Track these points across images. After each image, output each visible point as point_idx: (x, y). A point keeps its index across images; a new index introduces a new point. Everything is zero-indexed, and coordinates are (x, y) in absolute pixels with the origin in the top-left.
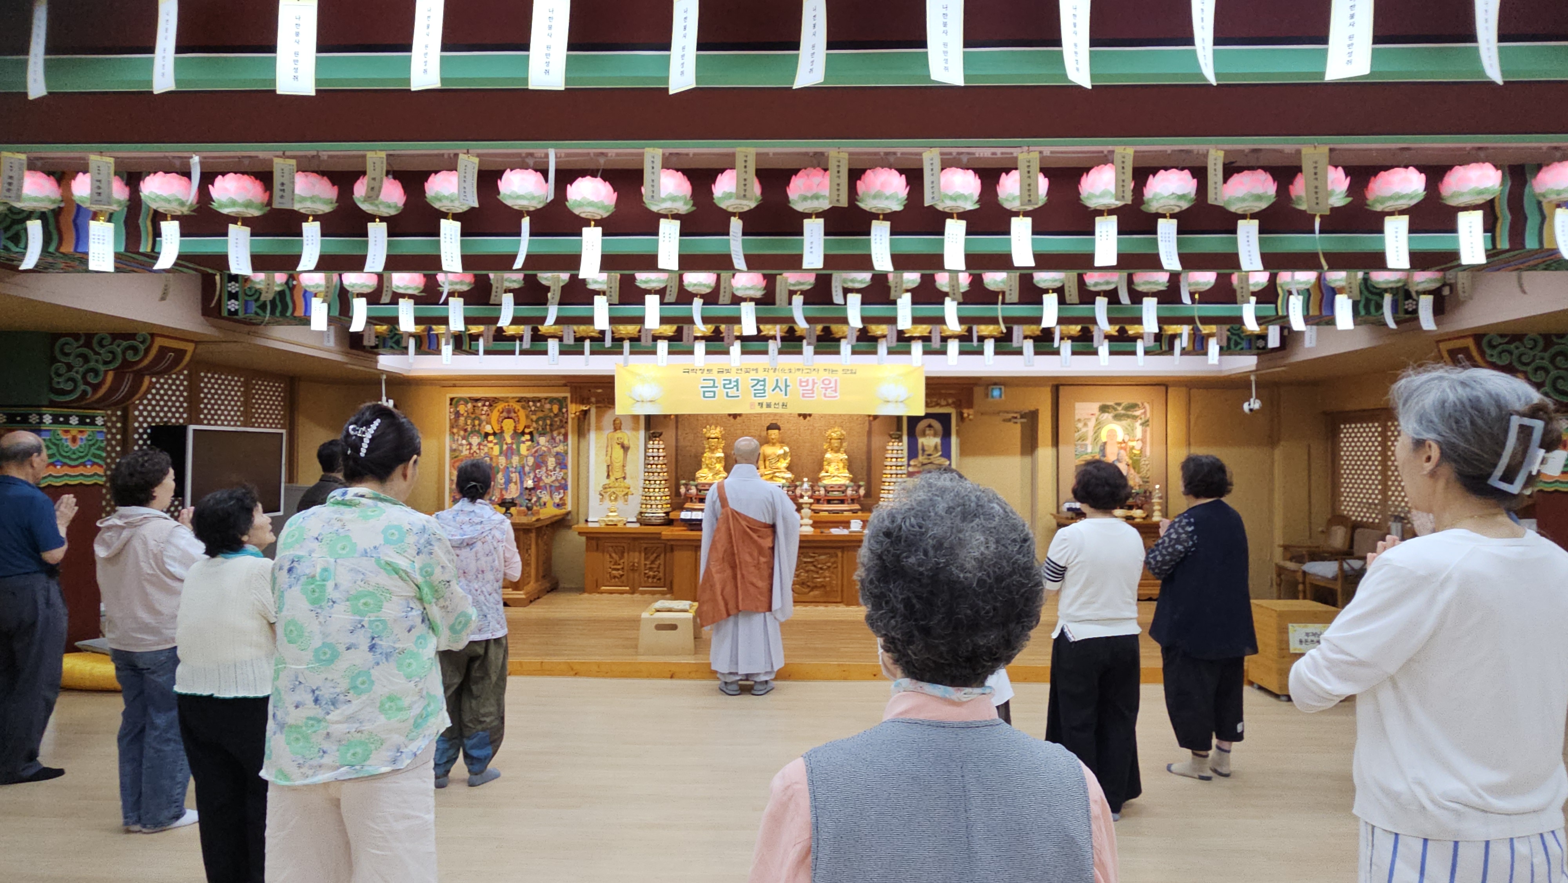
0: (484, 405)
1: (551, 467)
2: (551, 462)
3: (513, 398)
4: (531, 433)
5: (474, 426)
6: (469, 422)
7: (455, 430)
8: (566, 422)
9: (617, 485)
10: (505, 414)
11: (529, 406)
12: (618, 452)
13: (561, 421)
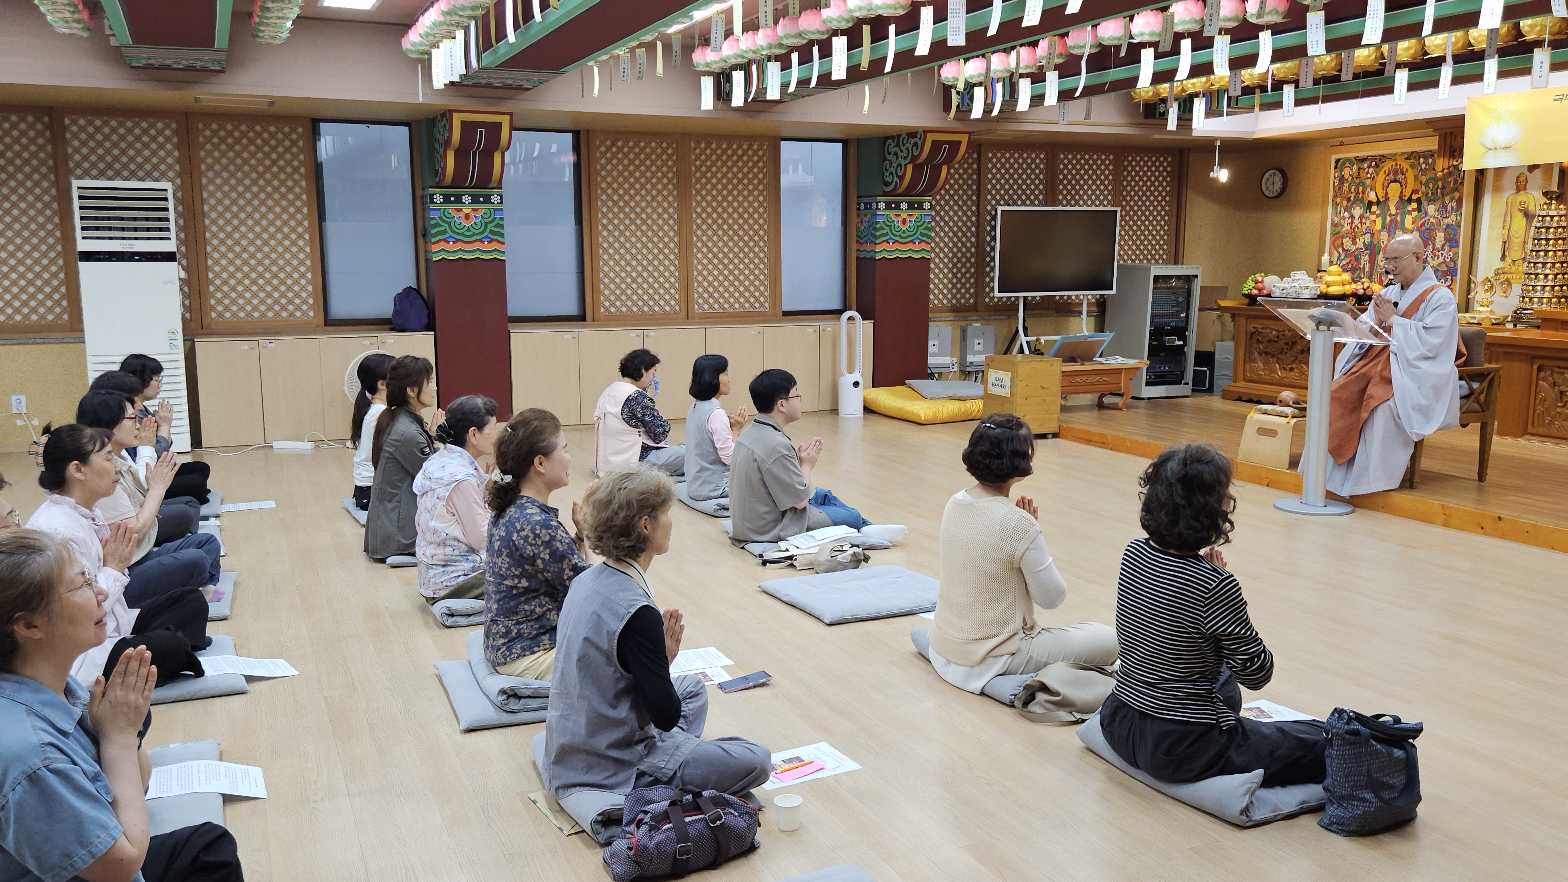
0: (1369, 167)
1: (1438, 246)
2: (1440, 237)
3: (1402, 153)
4: (1419, 201)
5: (1358, 193)
6: (1353, 188)
7: (1338, 200)
8: (1462, 183)
9: (1514, 269)
10: (1391, 176)
11: (1419, 164)
12: (1519, 222)
13: (1456, 181)
